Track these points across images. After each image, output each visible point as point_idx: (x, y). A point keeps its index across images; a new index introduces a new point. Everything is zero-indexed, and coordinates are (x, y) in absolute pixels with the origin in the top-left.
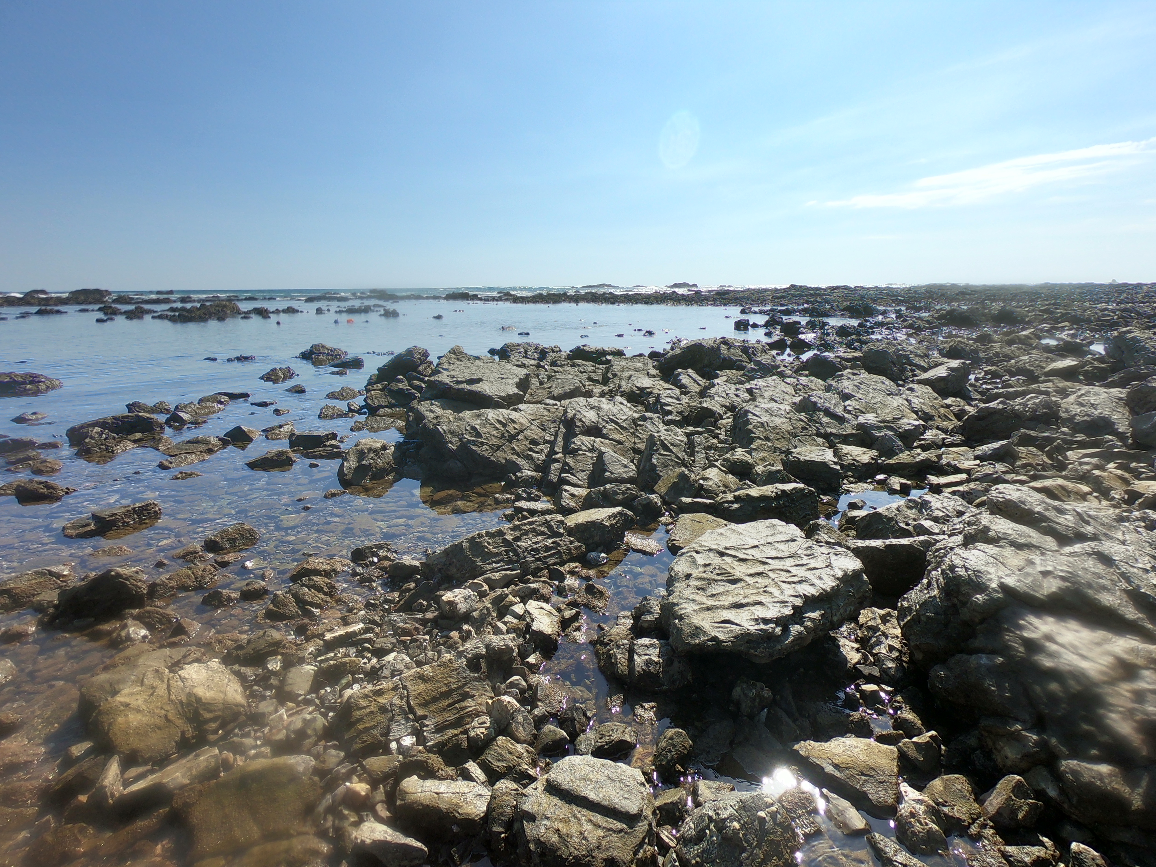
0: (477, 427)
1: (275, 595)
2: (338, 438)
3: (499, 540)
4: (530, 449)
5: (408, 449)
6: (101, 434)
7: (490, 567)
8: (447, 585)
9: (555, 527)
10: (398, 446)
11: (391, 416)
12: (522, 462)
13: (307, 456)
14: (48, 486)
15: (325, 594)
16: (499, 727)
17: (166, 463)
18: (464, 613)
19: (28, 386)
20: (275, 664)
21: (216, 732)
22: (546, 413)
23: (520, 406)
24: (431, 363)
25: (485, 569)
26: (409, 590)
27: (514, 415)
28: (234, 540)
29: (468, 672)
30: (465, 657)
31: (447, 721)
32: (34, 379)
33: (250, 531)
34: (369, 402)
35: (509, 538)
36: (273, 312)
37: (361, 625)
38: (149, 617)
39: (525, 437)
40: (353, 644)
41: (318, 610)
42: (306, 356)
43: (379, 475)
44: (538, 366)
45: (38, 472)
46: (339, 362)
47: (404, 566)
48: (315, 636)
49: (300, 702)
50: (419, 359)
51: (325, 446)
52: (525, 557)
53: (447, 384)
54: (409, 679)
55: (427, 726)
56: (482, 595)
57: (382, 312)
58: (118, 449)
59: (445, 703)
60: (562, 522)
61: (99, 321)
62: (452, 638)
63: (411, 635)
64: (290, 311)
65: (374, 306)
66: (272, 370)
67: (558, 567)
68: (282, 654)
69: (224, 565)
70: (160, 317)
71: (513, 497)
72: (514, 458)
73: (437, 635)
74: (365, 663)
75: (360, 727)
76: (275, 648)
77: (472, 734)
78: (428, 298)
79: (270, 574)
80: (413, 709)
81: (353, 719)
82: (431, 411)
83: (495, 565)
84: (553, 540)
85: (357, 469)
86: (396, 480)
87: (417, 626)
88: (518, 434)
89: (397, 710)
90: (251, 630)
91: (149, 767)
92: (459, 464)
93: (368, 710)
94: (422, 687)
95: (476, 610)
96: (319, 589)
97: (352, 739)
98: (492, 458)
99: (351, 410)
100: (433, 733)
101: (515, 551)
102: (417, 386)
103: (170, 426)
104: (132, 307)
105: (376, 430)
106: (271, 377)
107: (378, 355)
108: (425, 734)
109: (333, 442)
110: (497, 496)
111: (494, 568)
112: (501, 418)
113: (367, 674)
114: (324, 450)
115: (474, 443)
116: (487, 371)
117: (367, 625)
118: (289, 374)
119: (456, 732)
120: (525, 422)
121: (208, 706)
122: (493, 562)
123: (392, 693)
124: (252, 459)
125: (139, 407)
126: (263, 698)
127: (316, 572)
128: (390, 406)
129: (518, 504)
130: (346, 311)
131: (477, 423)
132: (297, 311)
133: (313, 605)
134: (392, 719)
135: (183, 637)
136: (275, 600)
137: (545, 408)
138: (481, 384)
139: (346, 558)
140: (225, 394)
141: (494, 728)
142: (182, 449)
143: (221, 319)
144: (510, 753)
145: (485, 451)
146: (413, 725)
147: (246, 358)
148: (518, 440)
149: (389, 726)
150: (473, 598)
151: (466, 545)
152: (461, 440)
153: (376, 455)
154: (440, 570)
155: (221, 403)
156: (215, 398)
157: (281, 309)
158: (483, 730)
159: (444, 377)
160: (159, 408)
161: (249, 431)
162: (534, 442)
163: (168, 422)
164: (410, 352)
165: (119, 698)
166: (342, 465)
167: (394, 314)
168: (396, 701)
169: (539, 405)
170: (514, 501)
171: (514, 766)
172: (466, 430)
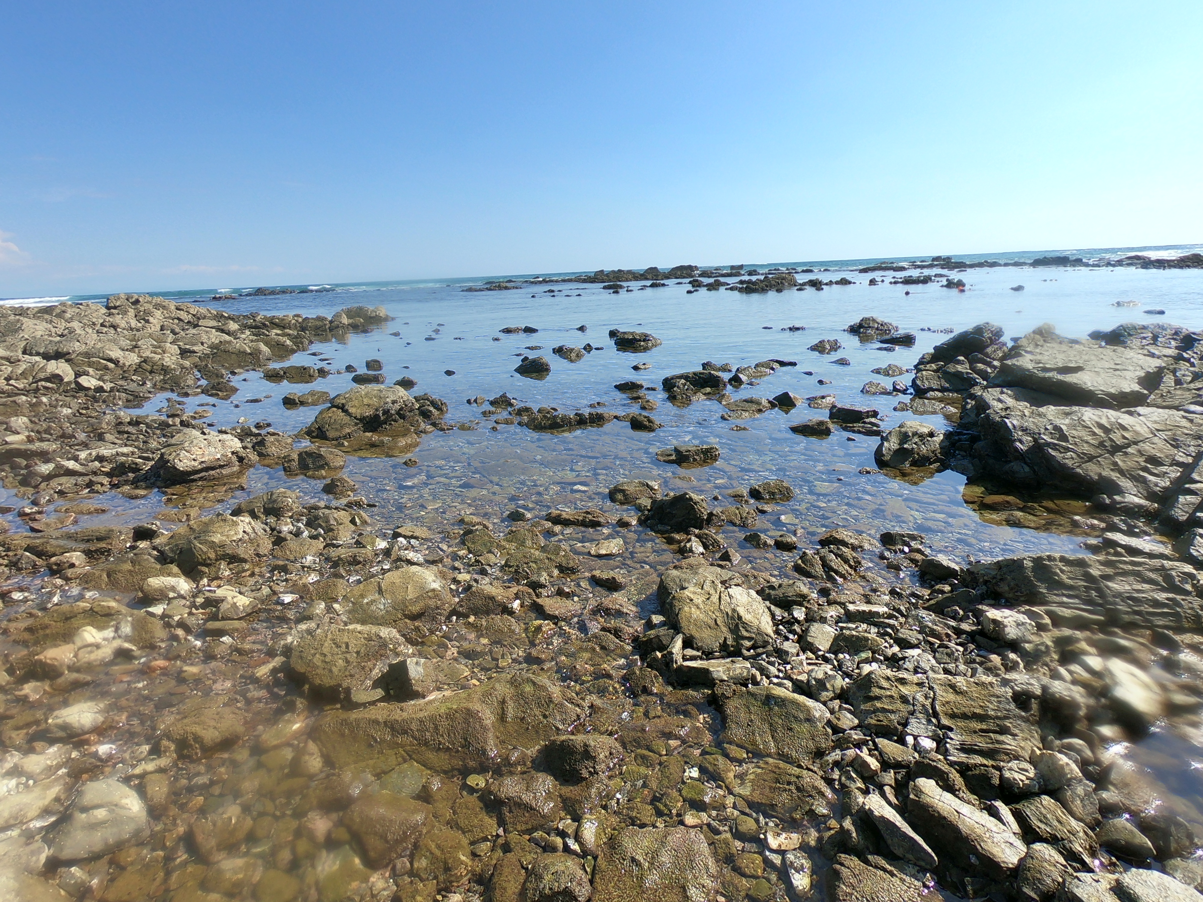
0: (1064, 428)
1: (804, 553)
2: (879, 417)
3: (1078, 570)
4: (1145, 469)
5: (960, 440)
6: (684, 385)
7: (1057, 599)
8: (993, 602)
9: (1177, 579)
10: (948, 436)
11: (941, 400)
12: (1125, 483)
13: (845, 429)
14: (650, 421)
15: (851, 566)
16: (1046, 785)
17: (726, 416)
18: (1013, 640)
19: (642, 343)
20: (799, 613)
21: (748, 650)
22: (1184, 423)
23: (1140, 410)
24: (1004, 344)
25: (1050, 599)
26: (942, 592)
27: (1125, 419)
28: (773, 494)
29: (1013, 706)
30: (1012, 688)
31: (976, 745)
32: (645, 338)
33: (788, 489)
34: (918, 382)
35: (1095, 572)
36: (826, 284)
37: (885, 609)
38: (706, 539)
39: (1139, 451)
40: (875, 625)
41: (841, 580)
42: (855, 330)
43: (921, 462)
44: (1179, 358)
45: (643, 408)
46: (887, 337)
47: (939, 566)
48: (836, 602)
49: (820, 656)
50: (990, 338)
51: (865, 423)
52: (1116, 604)
53: (1028, 370)
54: (938, 682)
55: (951, 739)
56: (1041, 628)
57: (945, 283)
58: (694, 398)
59: (978, 726)
60: (1192, 576)
61: (689, 292)
62: (991, 661)
63: (941, 640)
64: (844, 282)
65: (936, 276)
66: (820, 342)
67: (1170, 633)
68: (806, 608)
69: (763, 512)
70: (731, 289)
71: (1103, 525)
72: (1114, 476)
73: (972, 651)
74: (886, 647)
75: (879, 705)
76: (801, 600)
77: (1007, 774)
78: (1006, 265)
79: (800, 532)
80: (938, 714)
81: (871, 694)
82: (1000, 400)
83: (1065, 599)
84: (1171, 595)
85: (897, 452)
86: (939, 471)
87: (950, 632)
88: (1129, 445)
89: (919, 708)
90: (780, 576)
91: (699, 654)
92: (1027, 469)
93: (888, 693)
94: (951, 697)
95: (1029, 642)
96: (846, 561)
97: (868, 713)
98: (1079, 470)
99: (895, 389)
100: (957, 749)
101: (1099, 590)
102: (981, 370)
103: (731, 385)
104: (711, 280)
105: (922, 413)
106: (819, 348)
107: (934, 332)
108: (948, 745)
109: (873, 420)
110: (1077, 518)
111: (1064, 603)
112: (1104, 421)
113: (887, 659)
114: (863, 427)
115: (1054, 447)
116: (1093, 357)
117: (891, 612)
118: (835, 346)
119: (986, 762)
120: (1144, 431)
121: (746, 626)
122: (1064, 595)
123: (916, 688)
124: (795, 424)
125: (710, 366)
126: (787, 639)
127: (845, 544)
128: (942, 390)
129: (1110, 535)
130: (902, 282)
131: (1064, 423)
132: (850, 283)
133: (837, 572)
134: (912, 713)
135: (728, 563)
136: (804, 556)
137: (1184, 417)
138: (1079, 375)
139: (874, 538)
140: (777, 361)
141: (1039, 783)
142: (739, 406)
143: (779, 291)
144: (1059, 822)
145: (1069, 460)
146: (934, 731)
147: (798, 329)
148: (1126, 454)
149: (908, 719)
150: (1029, 627)
151: (1028, 564)
152: (1035, 440)
153: (921, 441)
154: (986, 582)
155: (773, 369)
156: (769, 365)
157: (834, 281)
158: (1024, 778)
159: (1026, 362)
160: (725, 369)
161: (795, 398)
162: (1154, 461)
163: (730, 381)
164: (979, 330)
165: (686, 592)
166: (882, 445)
167: (959, 285)
168: (920, 697)
169: (1174, 412)
170: (1104, 530)
171: (1063, 839)
172: (1046, 429)
